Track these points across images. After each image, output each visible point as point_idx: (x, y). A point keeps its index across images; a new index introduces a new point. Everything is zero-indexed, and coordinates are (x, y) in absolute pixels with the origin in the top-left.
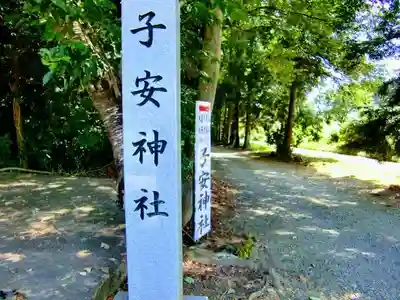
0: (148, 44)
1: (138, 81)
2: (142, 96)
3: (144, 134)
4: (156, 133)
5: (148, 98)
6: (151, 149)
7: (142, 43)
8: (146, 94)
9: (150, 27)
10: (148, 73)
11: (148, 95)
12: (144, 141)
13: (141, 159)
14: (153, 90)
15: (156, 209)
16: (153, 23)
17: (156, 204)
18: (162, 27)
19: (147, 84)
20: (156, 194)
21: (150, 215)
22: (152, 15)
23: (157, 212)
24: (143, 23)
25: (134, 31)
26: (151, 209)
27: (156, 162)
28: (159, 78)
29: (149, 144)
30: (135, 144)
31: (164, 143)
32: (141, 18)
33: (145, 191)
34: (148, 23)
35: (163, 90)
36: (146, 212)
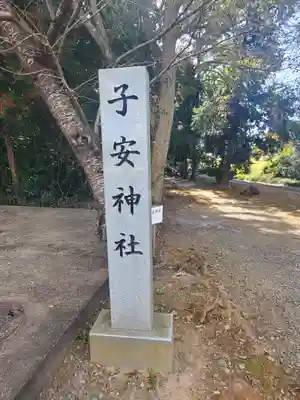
1: (116, 144)
2: (119, 157)
3: (121, 189)
4: (132, 189)
5: (124, 159)
6: (127, 201)
7: (118, 112)
8: (123, 155)
9: (124, 98)
10: (124, 139)
11: (124, 157)
12: (122, 195)
13: (120, 210)
14: (128, 152)
15: (133, 249)
16: (127, 94)
17: (132, 244)
18: (135, 97)
19: (123, 148)
21: (128, 253)
22: (125, 87)
23: (133, 251)
24: (118, 95)
25: (111, 102)
26: (129, 249)
27: (132, 212)
28: (133, 143)
29: (126, 197)
30: (114, 198)
31: (139, 196)
32: (116, 90)
33: (123, 235)
34: (122, 94)
35: (137, 152)
36: (124, 251)
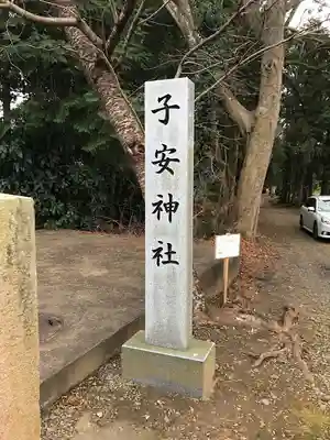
0: (165, 122)
1: (157, 152)
2: (160, 165)
3: (161, 196)
4: (170, 196)
5: (165, 167)
6: (166, 209)
7: (161, 121)
8: (163, 163)
9: (167, 108)
10: (165, 146)
11: (164, 164)
12: (161, 202)
13: (159, 218)
14: (168, 160)
15: (170, 257)
16: (169, 104)
17: (169, 254)
18: (177, 107)
19: (164, 155)
20: (170, 246)
21: (164, 263)
22: (168, 97)
23: (170, 261)
24: (161, 105)
25: (154, 112)
26: (166, 258)
27: (170, 220)
28: (173, 151)
29: (165, 205)
30: (154, 205)
31: (177, 204)
32: (160, 100)
33: (161, 243)
34: (165, 104)
35: (177, 160)
36: (161, 260)
